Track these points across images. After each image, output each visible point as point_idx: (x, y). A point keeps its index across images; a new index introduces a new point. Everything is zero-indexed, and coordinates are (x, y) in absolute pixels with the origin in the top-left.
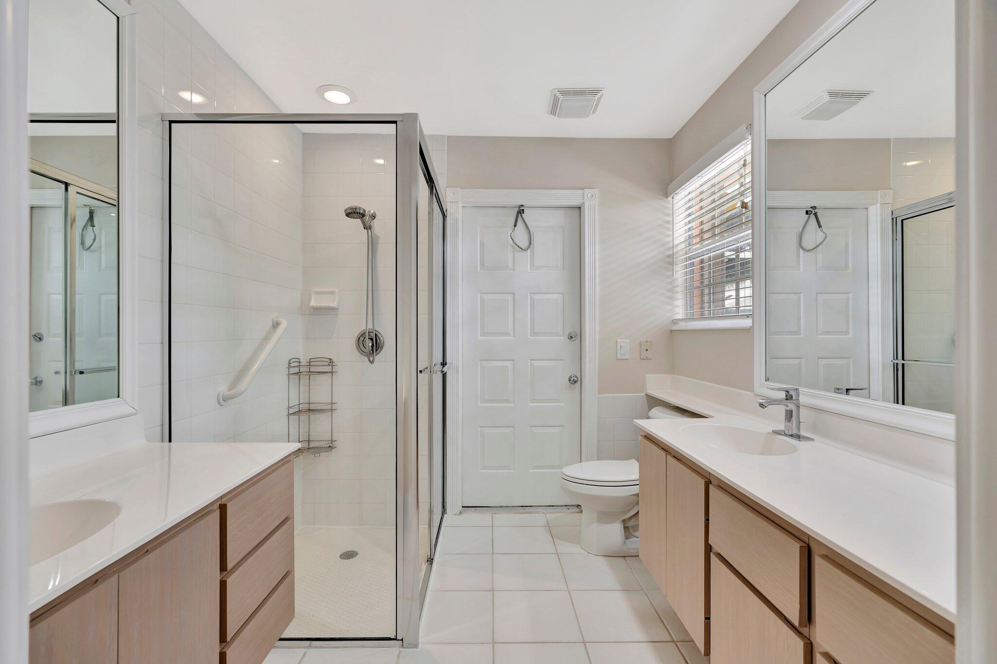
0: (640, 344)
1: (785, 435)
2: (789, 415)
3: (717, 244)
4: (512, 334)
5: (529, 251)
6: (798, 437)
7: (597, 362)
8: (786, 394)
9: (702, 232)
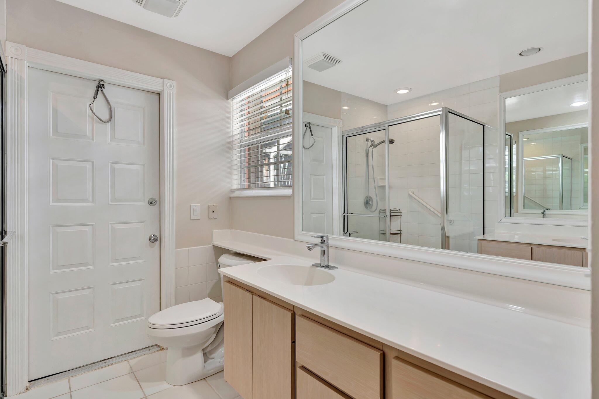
0: (209, 207)
1: (321, 266)
2: (323, 253)
3: (266, 137)
4: (91, 199)
5: (109, 123)
6: (327, 267)
7: (175, 223)
8: (321, 239)
9: (249, 130)
